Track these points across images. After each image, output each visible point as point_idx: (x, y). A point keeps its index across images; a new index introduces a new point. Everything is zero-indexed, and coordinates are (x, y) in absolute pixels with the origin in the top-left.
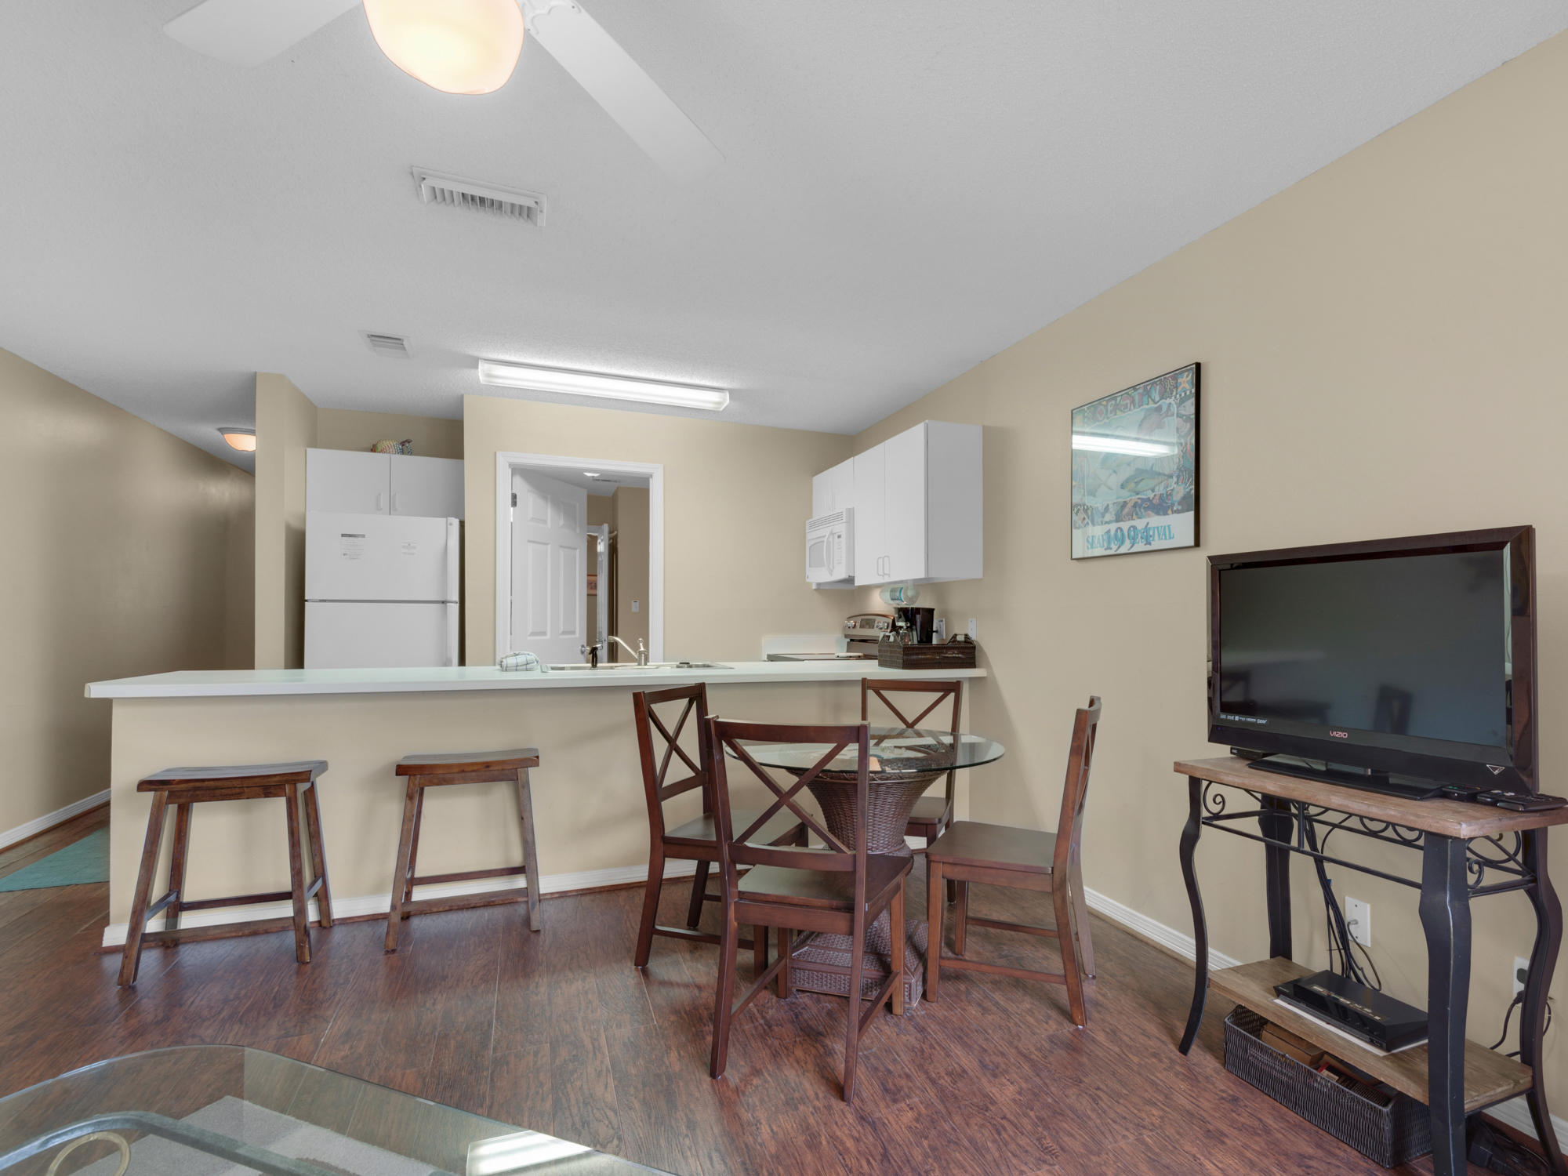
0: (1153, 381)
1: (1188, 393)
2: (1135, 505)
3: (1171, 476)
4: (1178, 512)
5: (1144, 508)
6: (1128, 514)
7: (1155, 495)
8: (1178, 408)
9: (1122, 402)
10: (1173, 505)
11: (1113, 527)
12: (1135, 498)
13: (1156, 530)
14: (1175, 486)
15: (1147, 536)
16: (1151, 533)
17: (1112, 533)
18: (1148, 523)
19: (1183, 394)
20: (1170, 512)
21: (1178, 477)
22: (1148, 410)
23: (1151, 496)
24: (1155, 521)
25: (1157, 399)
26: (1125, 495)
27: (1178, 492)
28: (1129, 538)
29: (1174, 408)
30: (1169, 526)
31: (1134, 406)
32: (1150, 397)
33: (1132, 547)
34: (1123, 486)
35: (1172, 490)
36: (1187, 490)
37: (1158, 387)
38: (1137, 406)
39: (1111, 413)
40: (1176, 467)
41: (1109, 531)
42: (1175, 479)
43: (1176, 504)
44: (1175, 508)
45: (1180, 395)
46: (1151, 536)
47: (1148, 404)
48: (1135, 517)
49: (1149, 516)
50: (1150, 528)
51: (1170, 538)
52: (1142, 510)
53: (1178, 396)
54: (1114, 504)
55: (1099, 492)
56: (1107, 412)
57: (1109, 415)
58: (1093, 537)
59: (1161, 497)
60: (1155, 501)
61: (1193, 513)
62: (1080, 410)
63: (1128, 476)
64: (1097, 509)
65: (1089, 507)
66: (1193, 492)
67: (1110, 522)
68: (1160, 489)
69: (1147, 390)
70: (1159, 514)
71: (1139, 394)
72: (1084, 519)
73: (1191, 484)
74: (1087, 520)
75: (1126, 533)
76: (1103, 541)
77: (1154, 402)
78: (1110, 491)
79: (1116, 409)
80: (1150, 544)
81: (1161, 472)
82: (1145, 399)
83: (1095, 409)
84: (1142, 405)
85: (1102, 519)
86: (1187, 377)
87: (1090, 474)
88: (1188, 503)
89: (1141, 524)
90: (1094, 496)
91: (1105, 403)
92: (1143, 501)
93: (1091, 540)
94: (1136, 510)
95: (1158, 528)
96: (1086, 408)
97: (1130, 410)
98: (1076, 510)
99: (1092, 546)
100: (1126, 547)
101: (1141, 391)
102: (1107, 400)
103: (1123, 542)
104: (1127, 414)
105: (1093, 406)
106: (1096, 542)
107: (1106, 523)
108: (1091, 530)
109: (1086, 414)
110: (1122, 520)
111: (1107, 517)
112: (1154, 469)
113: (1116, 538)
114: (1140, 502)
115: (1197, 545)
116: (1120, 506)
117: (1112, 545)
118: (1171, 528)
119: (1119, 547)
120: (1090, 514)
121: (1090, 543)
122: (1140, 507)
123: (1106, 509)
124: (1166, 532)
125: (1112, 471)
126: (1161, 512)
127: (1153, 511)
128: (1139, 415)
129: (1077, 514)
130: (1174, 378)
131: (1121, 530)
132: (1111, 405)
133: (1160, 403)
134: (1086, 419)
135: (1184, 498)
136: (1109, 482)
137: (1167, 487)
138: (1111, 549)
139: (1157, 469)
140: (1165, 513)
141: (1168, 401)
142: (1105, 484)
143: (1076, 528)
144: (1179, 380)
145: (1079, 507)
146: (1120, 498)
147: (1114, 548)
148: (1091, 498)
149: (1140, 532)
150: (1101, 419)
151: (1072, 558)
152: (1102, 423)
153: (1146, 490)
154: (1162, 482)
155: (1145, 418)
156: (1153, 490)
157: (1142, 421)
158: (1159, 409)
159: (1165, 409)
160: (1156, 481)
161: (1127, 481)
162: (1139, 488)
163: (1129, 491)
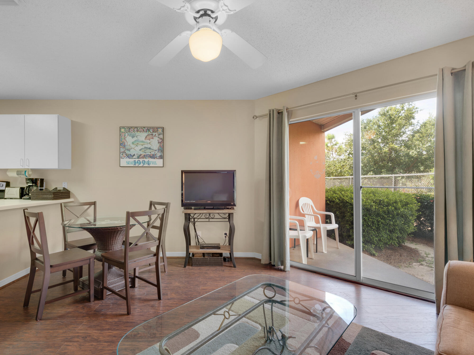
0: (150, 128)
1: (161, 133)
2: (144, 155)
3: (156, 151)
4: (158, 159)
6: (142, 157)
7: (151, 154)
8: (158, 135)
9: (139, 130)
10: (157, 157)
11: (137, 160)
12: (144, 154)
15: (148, 163)
16: (150, 163)
17: (136, 161)
18: (149, 160)
19: (160, 133)
20: (156, 158)
21: (158, 151)
22: (148, 134)
23: (150, 154)
24: (151, 160)
25: (152, 132)
26: (141, 153)
27: (158, 154)
28: (142, 163)
29: (157, 135)
30: (155, 162)
31: (144, 132)
32: (149, 131)
33: (144, 165)
34: (140, 150)
35: (157, 154)
36: (161, 154)
37: (152, 129)
39: (136, 131)
40: (157, 149)
41: (135, 161)
42: (157, 151)
43: (158, 157)
49: (149, 159)
50: (149, 162)
51: (156, 164)
52: (147, 157)
53: (158, 133)
54: (137, 154)
55: (131, 150)
56: (134, 131)
57: (135, 132)
58: (129, 161)
59: (153, 155)
60: (151, 155)
61: (162, 159)
62: (123, 127)
63: (141, 148)
64: (130, 155)
65: (127, 154)
66: (163, 155)
67: (135, 158)
68: (153, 153)
69: (148, 129)
70: (152, 159)
71: (145, 129)
72: (125, 156)
73: (162, 153)
74: (127, 157)
75: (141, 162)
76: (133, 163)
77: (151, 133)
78: (135, 151)
79: (138, 131)
80: (150, 165)
81: (153, 149)
82: (148, 131)
83: (130, 129)
84: (147, 132)
85: (132, 157)
86: (161, 129)
87: (128, 145)
88: (162, 157)
89: (146, 160)
90: (129, 151)
91: (133, 128)
92: (147, 155)
93: (128, 162)
94: (145, 157)
95: (152, 162)
96: (126, 128)
97: (143, 132)
98: (122, 154)
99: (128, 164)
100: (141, 165)
101: (146, 129)
102: (134, 128)
103: (140, 164)
104: (142, 133)
105: (129, 128)
106: (130, 163)
107: (134, 158)
108: (128, 160)
109: (126, 129)
110: (140, 158)
111: (134, 157)
112: (151, 148)
113: (138, 162)
114: (146, 155)
115: (163, 167)
116: (139, 155)
117: (136, 164)
118: (156, 162)
119: (139, 165)
120: (127, 155)
121: (128, 163)
122: (146, 156)
123: (134, 155)
124: (154, 163)
125: (136, 146)
126: (153, 158)
127: (150, 158)
128: (145, 134)
129: (122, 155)
130: (157, 129)
131: (140, 161)
132: (136, 129)
133: (153, 133)
134: (126, 131)
135: (160, 156)
136: (135, 148)
137: (155, 153)
138: (136, 165)
139: (152, 148)
140: (154, 158)
141: (155, 133)
142: (133, 149)
143: (122, 158)
144: (158, 130)
145: (123, 153)
146: (139, 153)
147: (137, 165)
148: (128, 151)
149: (146, 162)
150: (132, 132)
151: (120, 166)
152: (132, 133)
153: (148, 152)
154: (153, 151)
155: (148, 135)
156: (150, 153)
157: (147, 136)
158: (152, 134)
159: (154, 135)
160: (151, 151)
161: (141, 149)
162: (146, 151)
163: (142, 152)
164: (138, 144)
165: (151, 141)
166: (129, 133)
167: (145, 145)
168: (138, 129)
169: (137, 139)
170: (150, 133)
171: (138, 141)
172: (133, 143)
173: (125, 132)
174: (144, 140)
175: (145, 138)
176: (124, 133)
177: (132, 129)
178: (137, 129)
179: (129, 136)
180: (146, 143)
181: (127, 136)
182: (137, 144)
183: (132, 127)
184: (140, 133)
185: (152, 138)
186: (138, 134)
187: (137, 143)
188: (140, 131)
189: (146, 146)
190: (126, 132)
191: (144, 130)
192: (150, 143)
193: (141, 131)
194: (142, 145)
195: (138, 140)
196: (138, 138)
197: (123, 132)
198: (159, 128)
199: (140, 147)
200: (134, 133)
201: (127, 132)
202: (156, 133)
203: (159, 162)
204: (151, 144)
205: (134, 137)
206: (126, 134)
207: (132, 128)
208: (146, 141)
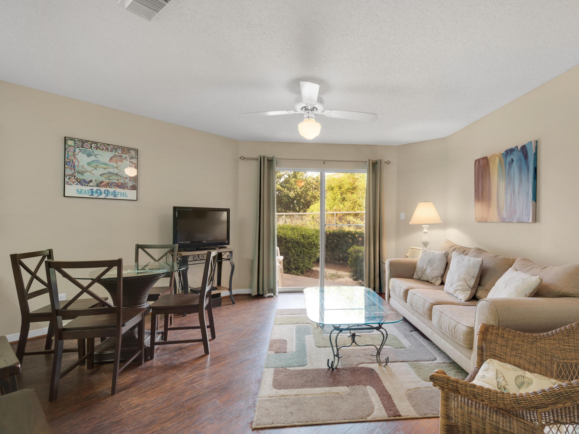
0: (119, 147)
1: (134, 156)
2: (108, 183)
5: (113, 185)
6: (104, 185)
7: (119, 182)
8: (130, 159)
9: (100, 147)
10: (127, 187)
11: (95, 189)
13: (119, 193)
14: (129, 182)
15: (114, 194)
16: (117, 194)
18: (115, 190)
20: (126, 189)
21: (130, 179)
22: (115, 154)
23: (117, 182)
24: (118, 190)
27: (129, 184)
28: (104, 193)
30: (125, 193)
31: (108, 151)
32: (116, 151)
33: (107, 196)
34: (101, 175)
35: (127, 182)
36: (134, 184)
37: (120, 149)
38: (109, 151)
39: (94, 148)
41: (93, 189)
42: (128, 180)
43: (129, 187)
44: (128, 188)
45: (131, 156)
46: (117, 195)
47: (115, 153)
48: (108, 187)
49: (116, 188)
51: (126, 196)
53: (130, 156)
54: (95, 180)
55: (85, 174)
56: (91, 147)
57: (92, 148)
58: (81, 190)
59: (122, 183)
60: (118, 184)
61: (136, 191)
62: (72, 139)
63: (104, 172)
64: (84, 180)
65: (78, 178)
66: (136, 185)
67: (93, 186)
68: (122, 181)
69: (115, 148)
70: (121, 188)
71: (110, 148)
72: (75, 182)
73: (135, 182)
74: (77, 183)
75: (103, 191)
76: (88, 192)
77: (119, 154)
78: (93, 175)
79: (97, 148)
80: (116, 197)
81: (122, 176)
82: (114, 151)
83: (83, 143)
84: (112, 152)
85: (87, 184)
86: (134, 152)
87: (79, 166)
88: (134, 188)
89: (111, 190)
90: (83, 175)
91: (90, 143)
92: (113, 183)
93: (80, 191)
94: (109, 185)
95: (120, 193)
96: (76, 140)
97: (105, 151)
98: (68, 177)
99: (80, 193)
100: (103, 196)
101: (112, 147)
103: (101, 194)
104: (104, 152)
105: (81, 141)
106: (83, 192)
107: (90, 186)
108: (80, 187)
109: (76, 142)
110: (100, 187)
111: (91, 184)
112: (118, 174)
113: (97, 192)
114: (111, 183)
115: (137, 200)
116: (99, 182)
117: (94, 194)
118: (127, 193)
119: (99, 196)
120: (79, 180)
121: (79, 192)
122: (111, 184)
123: (91, 181)
124: (123, 194)
125: (94, 168)
126: (122, 188)
127: (118, 187)
128: (111, 154)
129: (69, 179)
130: (128, 150)
131: (100, 190)
132: (94, 145)
133: (122, 155)
134: (76, 144)
135: (132, 186)
136: (92, 172)
137: (125, 181)
138: (94, 196)
139: (120, 175)
140: (124, 188)
141: (125, 155)
142: (89, 172)
143: (68, 184)
144: (130, 151)
145: (71, 177)
146: (99, 179)
147: (95, 196)
148: (80, 175)
149: (111, 192)
150: (87, 148)
151: (64, 196)
152: (88, 150)
153: (114, 179)
154: (122, 179)
155: (114, 156)
156: (118, 180)
157: (112, 157)
158: (121, 156)
159: (124, 157)
160: (119, 178)
161: (104, 174)
162: (110, 178)
163: (105, 178)
164: (98, 167)
165: (118, 165)
166: (82, 148)
167: (109, 169)
168: (98, 146)
169: (96, 159)
170: (117, 153)
171: (98, 162)
172: (89, 164)
173: (74, 147)
174: (107, 162)
175: (110, 160)
176: (74, 148)
177: (87, 143)
178: (97, 145)
179: (82, 153)
180: (109, 167)
181: (79, 152)
182: (96, 166)
183: (87, 141)
184: (101, 151)
185: (121, 161)
186: (97, 152)
187: (96, 164)
188: (101, 149)
189: (111, 170)
190: (77, 147)
191: (107, 149)
192: (117, 167)
193: (103, 149)
194: (105, 169)
195: (99, 160)
196: (97, 158)
197: (70, 146)
198: (132, 149)
199: (101, 171)
200: (90, 149)
201: (78, 147)
202: (127, 156)
203: (131, 194)
204: (119, 169)
205: (91, 155)
206: (76, 149)
207: (87, 142)
208: (111, 164)
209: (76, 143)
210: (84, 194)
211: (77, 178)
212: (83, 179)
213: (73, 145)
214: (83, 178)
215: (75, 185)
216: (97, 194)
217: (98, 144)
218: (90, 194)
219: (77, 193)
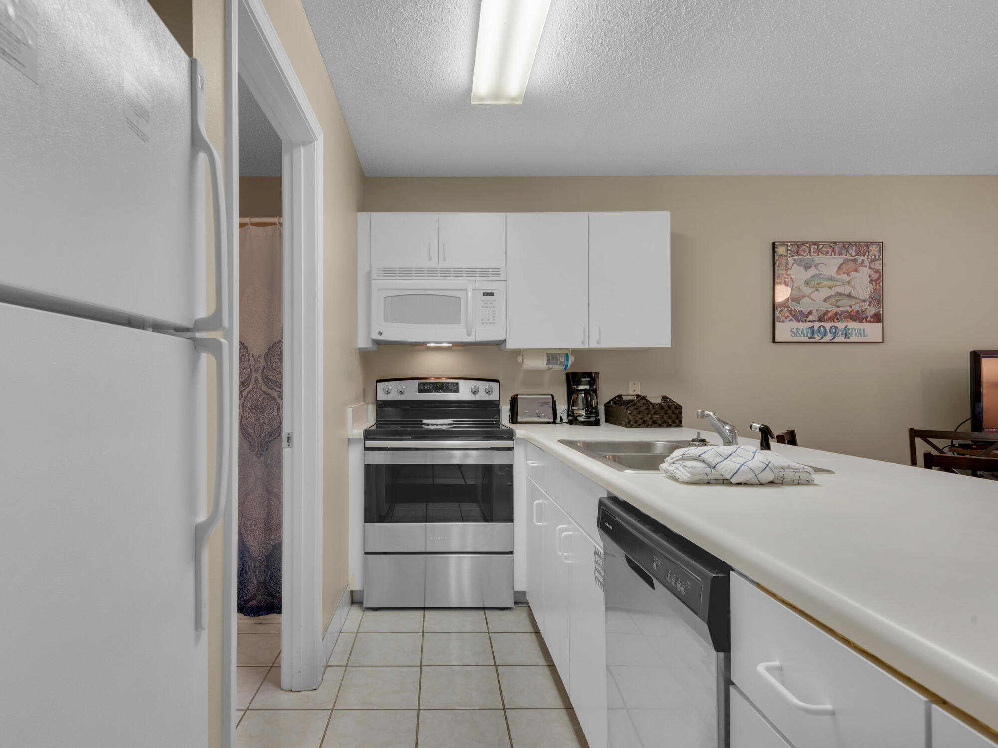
0: (851, 244)
1: (877, 257)
2: (836, 313)
3: (865, 301)
4: (870, 322)
5: (844, 316)
6: (830, 318)
7: (853, 310)
8: (870, 263)
9: (824, 249)
10: (866, 317)
11: (817, 325)
12: (836, 309)
13: (853, 330)
14: (868, 307)
15: (846, 333)
16: (850, 332)
17: (816, 328)
18: (847, 326)
19: (873, 257)
20: (864, 321)
21: (870, 302)
22: (846, 259)
23: (850, 310)
24: (852, 325)
25: (854, 254)
26: (827, 306)
27: (870, 311)
28: (831, 332)
29: (867, 263)
30: (864, 329)
31: (835, 254)
32: (847, 251)
33: (834, 338)
34: (825, 300)
35: (866, 309)
36: (878, 310)
37: (854, 248)
38: (837, 254)
39: (814, 253)
40: (868, 297)
41: (813, 327)
42: (868, 303)
43: (869, 317)
44: (868, 320)
45: (871, 257)
46: (850, 333)
47: (846, 255)
48: (835, 320)
49: (846, 322)
50: (849, 329)
51: (864, 336)
52: (842, 318)
53: (870, 257)
54: (817, 310)
55: (805, 301)
56: (810, 251)
57: (812, 254)
58: (797, 329)
59: (857, 311)
60: (852, 314)
61: (881, 323)
62: (783, 244)
63: (829, 295)
64: (801, 311)
65: (793, 309)
66: (881, 312)
67: (813, 321)
68: (857, 307)
69: (846, 246)
70: (856, 322)
71: (839, 247)
72: (788, 316)
73: (880, 308)
74: (791, 317)
75: (828, 329)
76: (807, 332)
77: (852, 256)
78: (813, 302)
79: (819, 251)
80: (849, 338)
81: (857, 297)
82: (844, 252)
83: (799, 247)
84: (841, 255)
85: (806, 319)
86: (876, 248)
87: (794, 288)
88: (878, 318)
89: (841, 325)
90: (799, 303)
91: (808, 245)
92: (843, 312)
93: (795, 331)
94: (836, 317)
95: (855, 329)
96: (789, 244)
97: (831, 255)
98: (779, 309)
99: (796, 335)
100: (828, 338)
101: (841, 246)
102: (810, 244)
103: (825, 334)
104: (829, 257)
105: (796, 245)
106: (800, 332)
107: (810, 321)
108: (795, 325)
109: (789, 248)
110: (824, 321)
111: (811, 318)
112: (851, 294)
113: (819, 331)
114: (840, 312)
115: (883, 342)
116: (823, 312)
117: (816, 336)
118: (865, 330)
119: (822, 338)
120: (794, 313)
121: (794, 333)
122: (840, 315)
123: (810, 313)
124: (861, 332)
125: (815, 290)
126: (857, 320)
127: (851, 319)
128: (839, 260)
129: (780, 312)
130: (867, 246)
131: (824, 327)
132: (814, 248)
133: (856, 257)
134: (789, 252)
135: (875, 315)
136: (813, 296)
137: (862, 306)
138: (815, 338)
139: (854, 295)
140: (861, 321)
141: (862, 258)
142: (808, 297)
143: (780, 321)
144: (870, 248)
145: (783, 308)
146: (823, 307)
147: (817, 338)
148: (795, 303)
149: (841, 330)
150: (805, 255)
151: (774, 341)
152: (805, 257)
153: (845, 306)
154: (858, 303)
155: (844, 263)
156: (851, 307)
157: (842, 265)
158: (855, 261)
159: (859, 261)
160: (853, 301)
161: (829, 297)
162: (839, 304)
163: (831, 304)
164: (820, 285)
165: (851, 278)
166: (797, 257)
167: (836, 287)
168: (820, 248)
169: (818, 272)
170: (849, 257)
171: (821, 276)
172: (807, 283)
173: (786, 256)
174: (834, 274)
175: (838, 271)
176: (786, 258)
177: (804, 247)
178: (818, 246)
179: (798, 265)
180: (837, 283)
181: (793, 265)
182: (818, 284)
183: (804, 243)
184: (824, 257)
185: (856, 270)
186: (819, 258)
187: (817, 282)
188: (824, 253)
189: (840, 289)
190: (790, 255)
191: (834, 251)
192: (849, 282)
193: (828, 252)
194: (830, 288)
195: (821, 274)
196: (819, 270)
197: (782, 255)
198: (873, 243)
199: (825, 293)
200: (809, 256)
201: (792, 256)
202: (865, 258)
203: (873, 331)
204: (853, 285)
205: (810, 267)
206: (789, 259)
207: (804, 245)
208: (840, 277)
209: (790, 250)
210: (801, 336)
211: (791, 309)
212: (799, 311)
213: (786, 254)
214: (800, 309)
215: (789, 321)
216: (819, 335)
217: (819, 244)
218: (810, 335)
219: (792, 335)
